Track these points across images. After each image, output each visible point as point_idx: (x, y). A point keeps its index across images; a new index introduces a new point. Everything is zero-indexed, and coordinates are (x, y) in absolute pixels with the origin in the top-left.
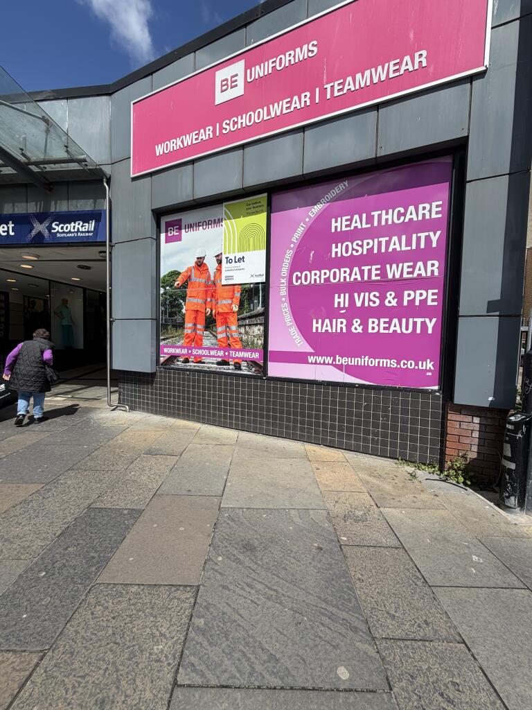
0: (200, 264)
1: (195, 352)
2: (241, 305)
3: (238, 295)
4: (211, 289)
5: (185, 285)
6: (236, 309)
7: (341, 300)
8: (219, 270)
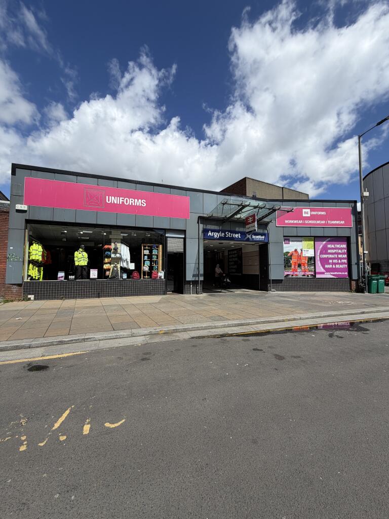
0: (296, 251)
1: (295, 273)
2: (308, 262)
3: (307, 259)
4: (299, 257)
5: (291, 256)
6: (307, 262)
7: (331, 261)
8: (302, 253)
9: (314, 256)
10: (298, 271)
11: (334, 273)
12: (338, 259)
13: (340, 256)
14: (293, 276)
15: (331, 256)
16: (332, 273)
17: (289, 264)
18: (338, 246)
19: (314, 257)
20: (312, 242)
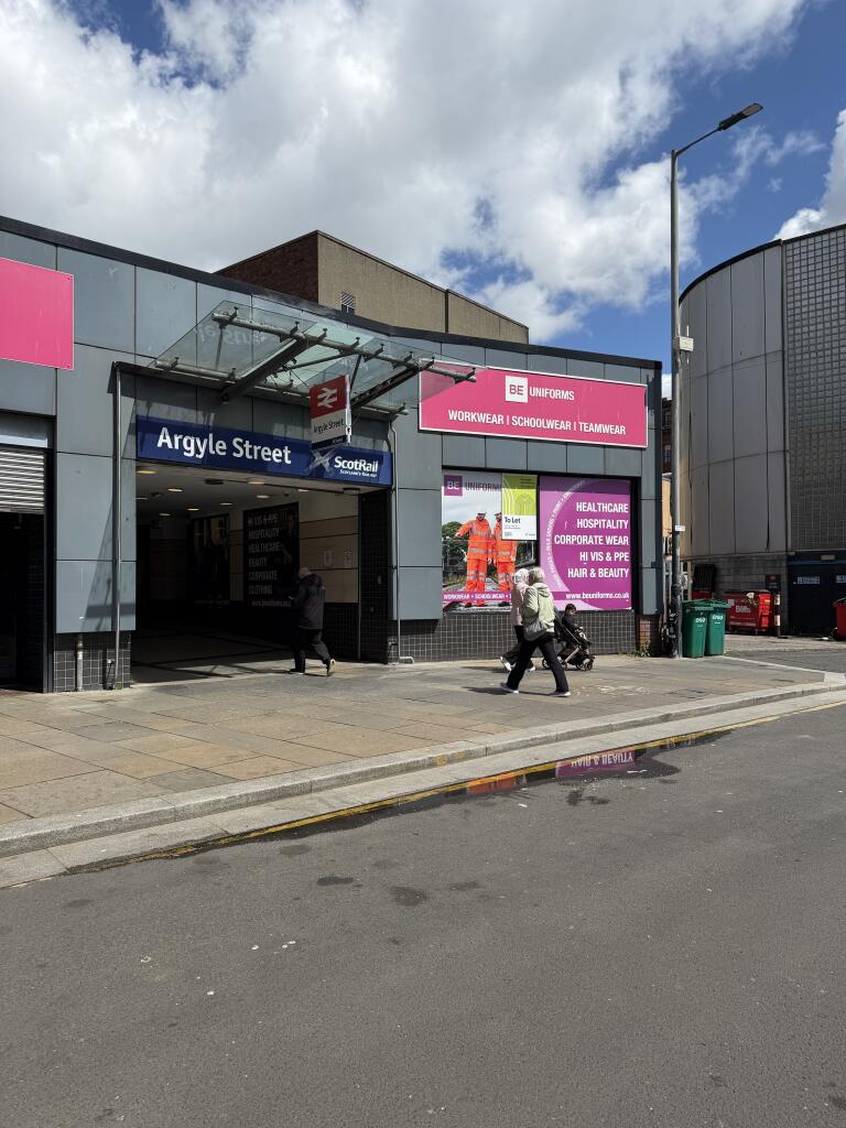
0: (481, 519)
1: (478, 597)
2: (518, 557)
3: (515, 548)
4: (492, 542)
5: (466, 536)
6: (513, 559)
7: (583, 556)
8: (499, 527)
9: (535, 538)
10: (489, 588)
11: (594, 596)
12: (605, 548)
13: (610, 540)
14: (469, 605)
15: (584, 540)
16: (586, 596)
17: (460, 566)
18: (606, 507)
19: (537, 543)
20: (532, 493)
